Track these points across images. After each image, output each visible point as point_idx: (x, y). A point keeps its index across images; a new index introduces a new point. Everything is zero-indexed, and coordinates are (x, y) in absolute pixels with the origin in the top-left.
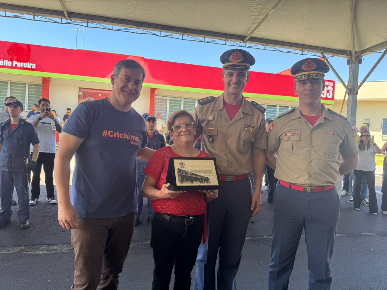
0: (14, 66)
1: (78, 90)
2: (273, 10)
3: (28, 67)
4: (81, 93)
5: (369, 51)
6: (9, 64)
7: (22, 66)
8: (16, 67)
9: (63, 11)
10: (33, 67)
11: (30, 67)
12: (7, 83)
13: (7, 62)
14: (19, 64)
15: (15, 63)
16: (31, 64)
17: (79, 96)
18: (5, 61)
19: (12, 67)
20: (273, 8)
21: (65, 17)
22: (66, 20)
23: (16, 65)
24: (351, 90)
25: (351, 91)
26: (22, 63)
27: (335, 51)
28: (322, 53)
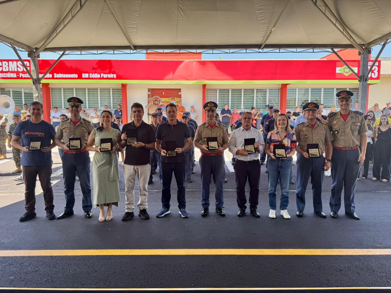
0: (102, 77)
1: (147, 90)
2: (274, 28)
3: (111, 77)
4: (149, 93)
5: (373, 44)
6: (98, 76)
7: (107, 77)
8: (103, 78)
9: (130, 46)
10: (114, 77)
11: (113, 77)
12: (97, 89)
13: (97, 75)
14: (105, 76)
15: (102, 75)
16: (113, 75)
17: (149, 95)
18: (95, 74)
19: (100, 78)
20: (273, 27)
21: (132, 49)
22: (134, 50)
23: (103, 76)
24: (361, 77)
25: (361, 79)
26: (107, 75)
27: (344, 46)
28: (332, 49)
